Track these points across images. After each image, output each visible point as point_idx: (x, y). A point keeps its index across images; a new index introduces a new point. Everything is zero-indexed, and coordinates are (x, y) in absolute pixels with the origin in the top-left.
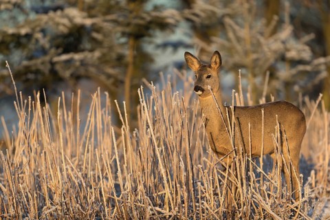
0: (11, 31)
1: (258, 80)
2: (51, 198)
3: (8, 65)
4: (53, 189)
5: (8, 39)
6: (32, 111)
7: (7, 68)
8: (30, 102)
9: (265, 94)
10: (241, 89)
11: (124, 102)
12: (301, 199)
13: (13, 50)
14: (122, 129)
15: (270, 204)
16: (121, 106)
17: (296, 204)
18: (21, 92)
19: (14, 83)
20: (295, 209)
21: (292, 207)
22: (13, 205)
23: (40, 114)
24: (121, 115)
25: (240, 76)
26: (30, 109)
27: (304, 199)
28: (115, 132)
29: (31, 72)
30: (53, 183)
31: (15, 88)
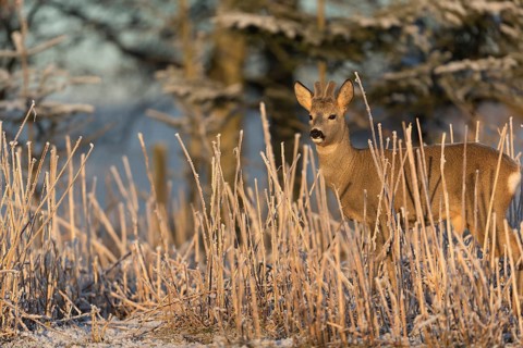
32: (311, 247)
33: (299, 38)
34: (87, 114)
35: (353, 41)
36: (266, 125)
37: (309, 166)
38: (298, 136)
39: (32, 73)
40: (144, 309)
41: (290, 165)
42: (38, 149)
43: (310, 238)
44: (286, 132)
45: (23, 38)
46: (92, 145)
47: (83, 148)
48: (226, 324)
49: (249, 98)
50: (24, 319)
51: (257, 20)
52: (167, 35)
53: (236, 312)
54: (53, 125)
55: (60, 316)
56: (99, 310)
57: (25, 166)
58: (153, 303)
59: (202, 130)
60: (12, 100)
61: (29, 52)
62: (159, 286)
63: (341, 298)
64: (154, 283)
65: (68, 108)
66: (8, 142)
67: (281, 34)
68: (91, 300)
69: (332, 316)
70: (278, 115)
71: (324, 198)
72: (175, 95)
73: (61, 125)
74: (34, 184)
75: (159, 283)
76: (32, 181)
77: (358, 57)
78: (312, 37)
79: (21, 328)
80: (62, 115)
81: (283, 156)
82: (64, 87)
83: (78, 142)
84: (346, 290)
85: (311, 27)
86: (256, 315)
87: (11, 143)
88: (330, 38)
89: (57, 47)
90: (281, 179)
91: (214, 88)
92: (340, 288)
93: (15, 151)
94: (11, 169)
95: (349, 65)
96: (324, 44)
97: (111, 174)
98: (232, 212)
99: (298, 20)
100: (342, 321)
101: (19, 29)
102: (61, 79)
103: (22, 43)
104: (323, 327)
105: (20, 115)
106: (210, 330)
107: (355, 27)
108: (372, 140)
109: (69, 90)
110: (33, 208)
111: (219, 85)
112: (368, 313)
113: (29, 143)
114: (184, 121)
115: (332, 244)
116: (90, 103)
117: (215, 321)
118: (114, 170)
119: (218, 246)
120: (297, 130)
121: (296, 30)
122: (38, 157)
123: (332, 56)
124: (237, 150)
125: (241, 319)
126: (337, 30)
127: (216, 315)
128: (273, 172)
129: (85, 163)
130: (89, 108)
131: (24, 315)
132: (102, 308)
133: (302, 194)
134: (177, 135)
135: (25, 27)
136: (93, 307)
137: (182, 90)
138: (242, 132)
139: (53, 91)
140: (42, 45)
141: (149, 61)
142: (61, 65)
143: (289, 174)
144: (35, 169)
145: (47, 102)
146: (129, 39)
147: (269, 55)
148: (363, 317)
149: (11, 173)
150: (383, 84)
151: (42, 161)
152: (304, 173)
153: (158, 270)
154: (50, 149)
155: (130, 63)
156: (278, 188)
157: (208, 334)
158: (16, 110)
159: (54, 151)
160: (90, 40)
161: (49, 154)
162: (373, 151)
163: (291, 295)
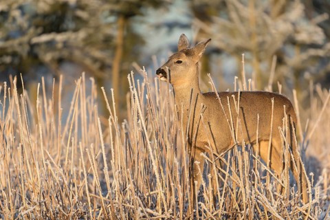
1: (263, 66)
2: (29, 197)
4: (31, 187)
6: (7, 98)
8: (5, 88)
9: (271, 81)
10: (244, 76)
11: (112, 90)
12: (311, 201)
14: (109, 120)
15: (276, 206)
16: (109, 94)
17: (305, 206)
20: (304, 212)
21: (301, 209)
23: (17, 103)
24: (108, 104)
25: (243, 62)
26: (5, 97)
27: (314, 201)
28: (101, 124)
29: (7, 54)
30: (31, 180)
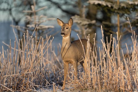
0: (130, 3)
3: (128, 19)
5: (130, 6)
7: (128, 20)
13: (131, 12)
18: (134, 32)
19: (131, 27)
22: (130, 84)
31: (132, 30)
32: (115, 66)
33: (112, 7)
34: (52, 28)
35: (127, 8)
36: (102, 32)
37: (114, 43)
38: (111, 35)
39: (37, 17)
40: (68, 83)
41: (109, 43)
42: (38, 38)
43: (115, 64)
44: (108, 34)
45: (34, 7)
46: (53, 37)
47: (51, 38)
48: (91, 88)
49: (98, 24)
50: (34, 86)
51: (100, 2)
52: (75, 6)
53: (94, 84)
54: (43, 32)
55: (44, 85)
56: (55, 84)
57: (35, 43)
58: (70, 82)
59: (84, 33)
60: (31, 24)
61: (36, 11)
62: (72, 77)
63: (123, 80)
64: (71, 76)
65: (47, 27)
66: (30, 37)
67: (107, 6)
68: (53, 81)
69: (121, 86)
70: (106, 29)
71: (119, 52)
72: (77, 23)
73: (45, 32)
74: (37, 48)
75: (72, 76)
76: (37, 47)
77: (128, 13)
78: (115, 7)
79: (33, 89)
80: (45, 29)
81: (107, 40)
82: (46, 21)
83: (50, 37)
84: (124, 78)
85: (115, 4)
86: (99, 85)
87: (31, 37)
88: (121, 8)
89: (44, 10)
90: (106, 47)
91: (88, 21)
92: (123, 78)
93: (32, 39)
94: (31, 44)
95: (126, 15)
96: (119, 9)
97: (59, 45)
98: (93, 56)
99: (112, 2)
100: (123, 87)
101: (33, 5)
102: (45, 19)
103: (34, 9)
104: (118, 89)
105: (33, 29)
106: (86, 90)
107: (128, 4)
108: (132, 36)
109: (47, 22)
110: (37, 55)
111: (89, 20)
112: (131, 85)
113: (36, 37)
114: (80, 31)
115: (121, 65)
116: (53, 25)
117: (88, 87)
118: (60, 44)
119: (89, 66)
120: (111, 33)
121: (111, 5)
122: (38, 41)
123: (121, 12)
124: (94, 39)
125: (95, 87)
126: (122, 5)
127: (88, 85)
128: (104, 45)
129: (52, 42)
130: (53, 27)
131: (34, 85)
132: (56, 83)
133: (112, 51)
134: (77, 34)
135: (35, 4)
136: (54, 83)
137: (79, 22)
138: (95, 34)
139: (43, 22)
140: (40, 9)
141: (70, 14)
142: (45, 15)
143: (109, 45)
144: (37, 44)
145: (41, 25)
146: (64, 7)
147: (103, 12)
148: (130, 86)
149: (31, 45)
150: (135, 20)
151: (39, 42)
152: (113, 45)
153: (72, 73)
154: (42, 38)
155: (64, 14)
156: (106, 49)
157: (86, 91)
158: (32, 27)
159: (43, 39)
160: (53, 8)
161: (41, 40)
162: (132, 39)
163: (109, 80)
